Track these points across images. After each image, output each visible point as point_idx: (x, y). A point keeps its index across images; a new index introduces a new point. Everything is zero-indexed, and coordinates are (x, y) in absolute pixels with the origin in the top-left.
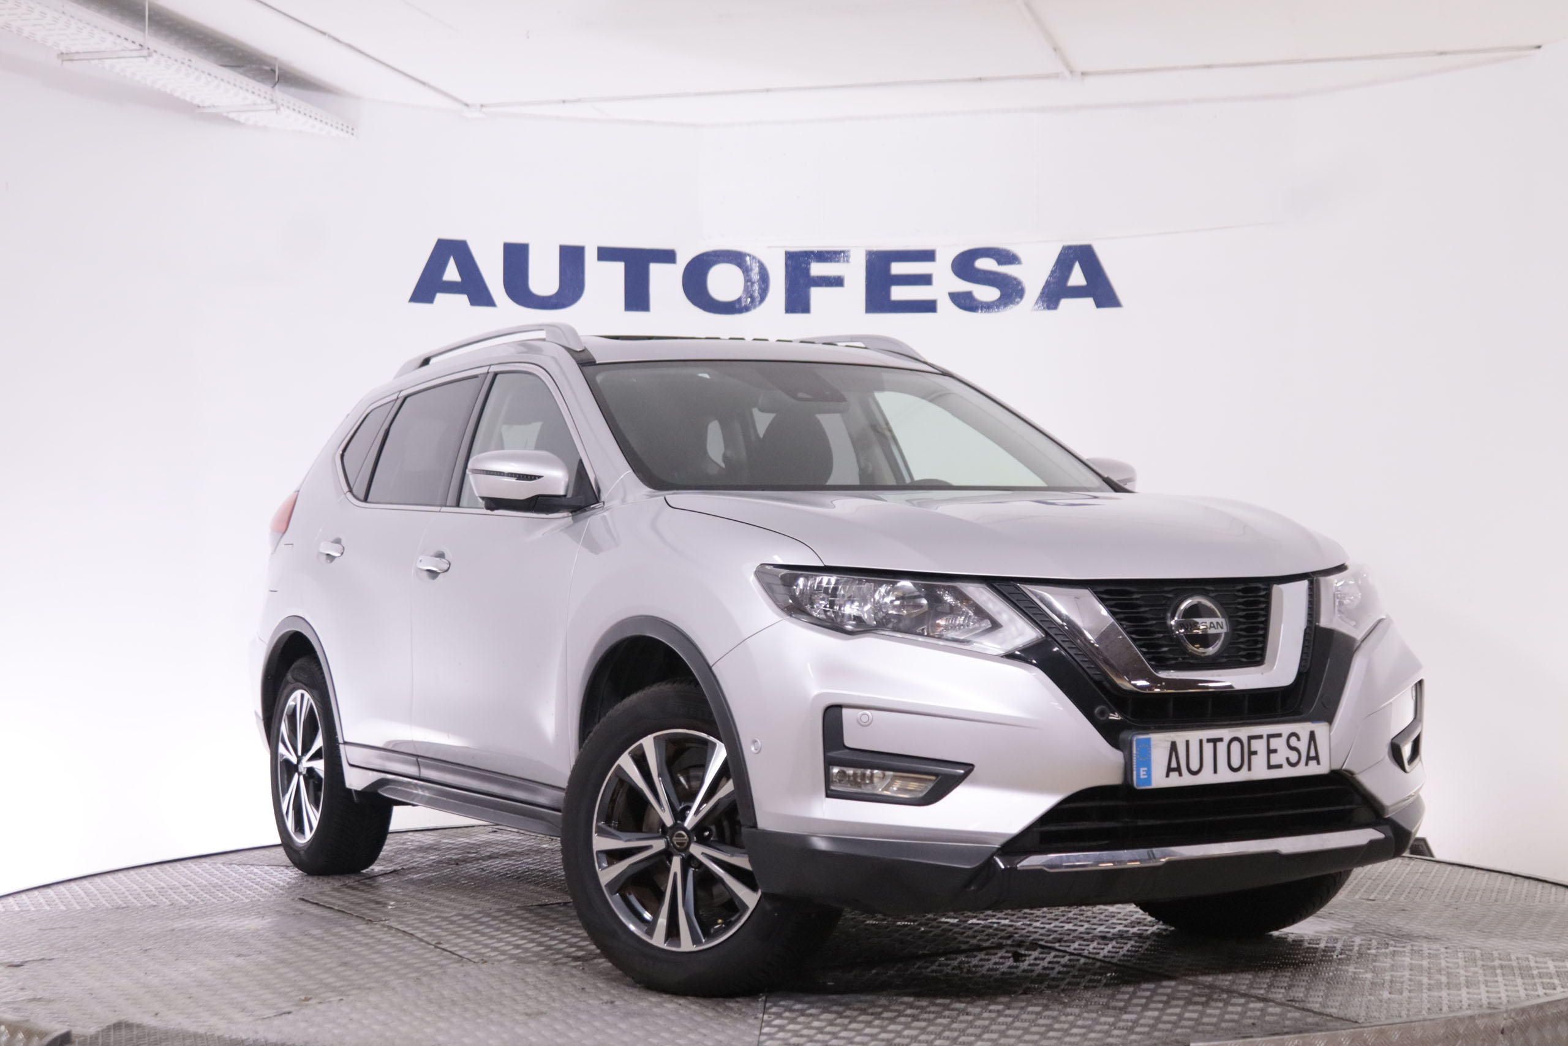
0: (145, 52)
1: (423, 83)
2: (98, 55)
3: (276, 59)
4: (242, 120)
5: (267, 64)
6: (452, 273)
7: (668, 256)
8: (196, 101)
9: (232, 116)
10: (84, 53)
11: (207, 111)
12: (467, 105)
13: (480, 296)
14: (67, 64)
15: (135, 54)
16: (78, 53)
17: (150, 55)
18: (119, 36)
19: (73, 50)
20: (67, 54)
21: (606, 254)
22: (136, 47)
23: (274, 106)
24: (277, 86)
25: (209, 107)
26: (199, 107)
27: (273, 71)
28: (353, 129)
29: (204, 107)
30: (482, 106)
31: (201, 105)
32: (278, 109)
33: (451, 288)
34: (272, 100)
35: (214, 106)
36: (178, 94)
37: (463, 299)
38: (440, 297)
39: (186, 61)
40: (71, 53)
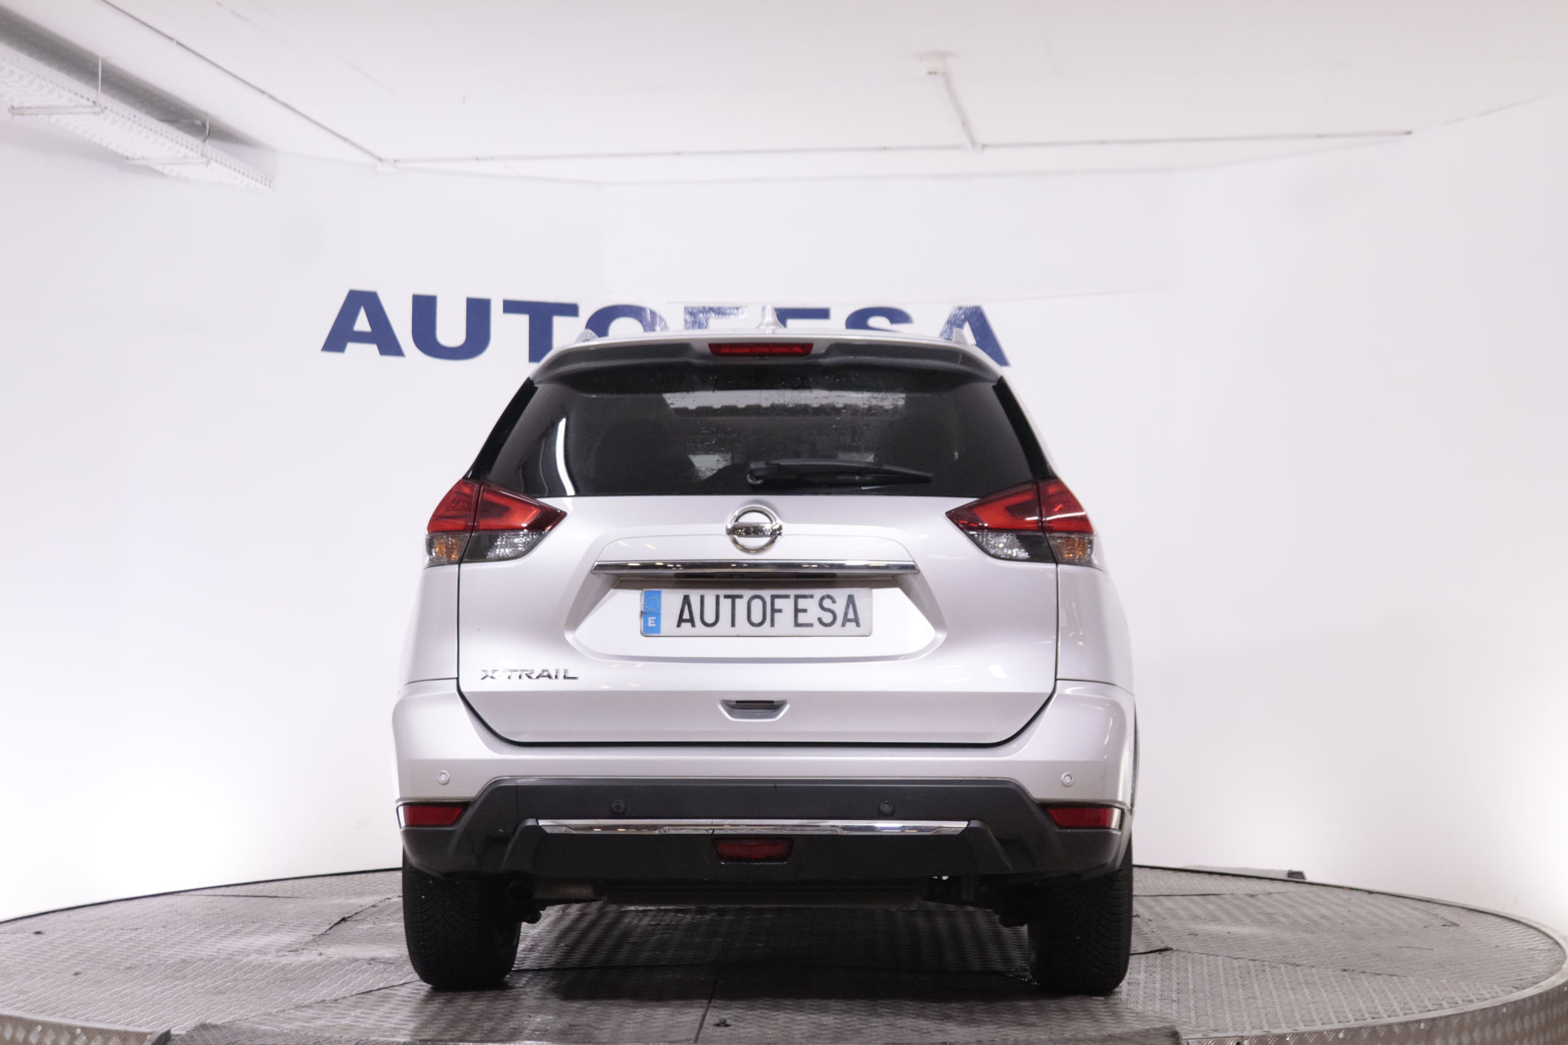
0: (98, 109)
1: (345, 139)
2: (50, 110)
3: (207, 114)
4: (166, 171)
5: (198, 119)
6: (362, 323)
7: (570, 310)
8: (129, 154)
9: (159, 168)
10: (36, 108)
11: (136, 162)
12: (380, 160)
13: (389, 345)
14: (17, 118)
15: (88, 110)
16: (30, 108)
17: (102, 111)
18: (76, 94)
19: (27, 104)
20: (19, 108)
21: (511, 307)
22: (91, 103)
23: (205, 160)
24: (208, 140)
25: (139, 159)
26: (128, 158)
27: (204, 126)
28: (270, 182)
29: (133, 159)
30: (395, 161)
31: (130, 157)
32: (208, 163)
33: (362, 338)
34: (202, 155)
35: (144, 158)
36: (112, 147)
37: (373, 348)
38: (351, 347)
39: (132, 117)
40: (23, 108)
